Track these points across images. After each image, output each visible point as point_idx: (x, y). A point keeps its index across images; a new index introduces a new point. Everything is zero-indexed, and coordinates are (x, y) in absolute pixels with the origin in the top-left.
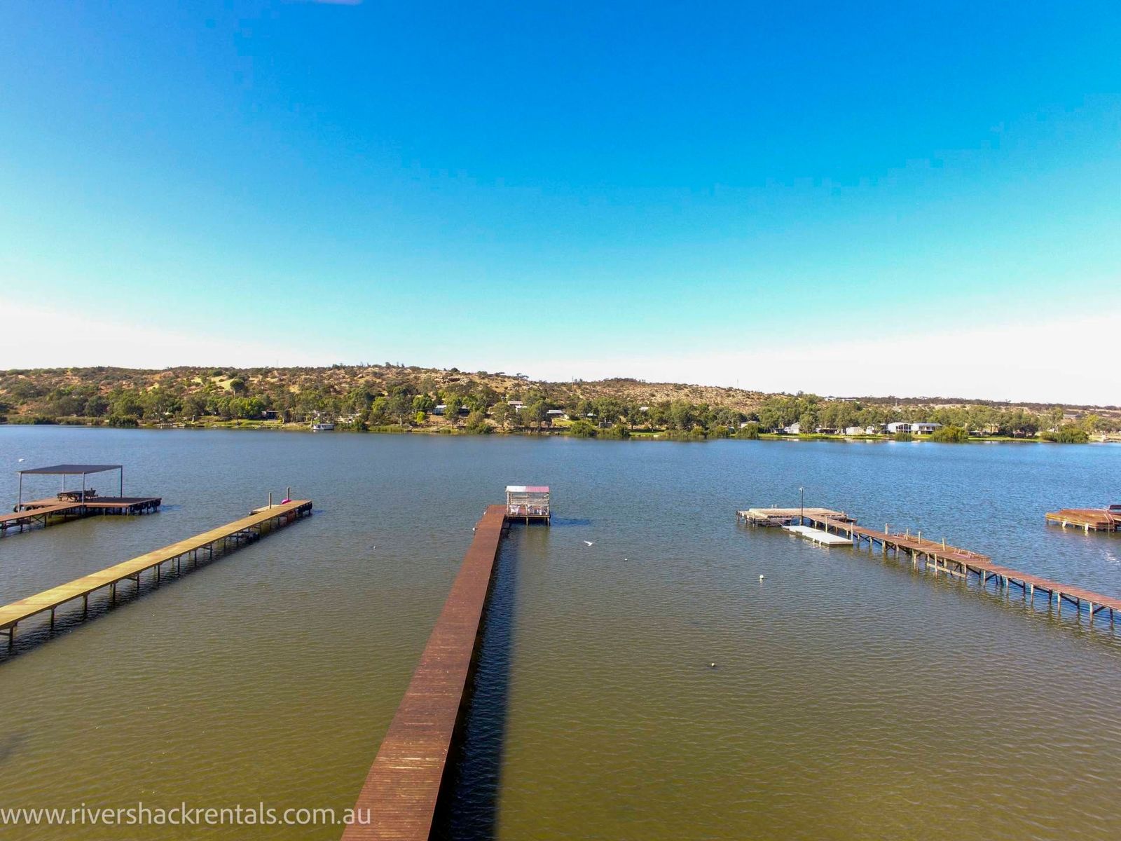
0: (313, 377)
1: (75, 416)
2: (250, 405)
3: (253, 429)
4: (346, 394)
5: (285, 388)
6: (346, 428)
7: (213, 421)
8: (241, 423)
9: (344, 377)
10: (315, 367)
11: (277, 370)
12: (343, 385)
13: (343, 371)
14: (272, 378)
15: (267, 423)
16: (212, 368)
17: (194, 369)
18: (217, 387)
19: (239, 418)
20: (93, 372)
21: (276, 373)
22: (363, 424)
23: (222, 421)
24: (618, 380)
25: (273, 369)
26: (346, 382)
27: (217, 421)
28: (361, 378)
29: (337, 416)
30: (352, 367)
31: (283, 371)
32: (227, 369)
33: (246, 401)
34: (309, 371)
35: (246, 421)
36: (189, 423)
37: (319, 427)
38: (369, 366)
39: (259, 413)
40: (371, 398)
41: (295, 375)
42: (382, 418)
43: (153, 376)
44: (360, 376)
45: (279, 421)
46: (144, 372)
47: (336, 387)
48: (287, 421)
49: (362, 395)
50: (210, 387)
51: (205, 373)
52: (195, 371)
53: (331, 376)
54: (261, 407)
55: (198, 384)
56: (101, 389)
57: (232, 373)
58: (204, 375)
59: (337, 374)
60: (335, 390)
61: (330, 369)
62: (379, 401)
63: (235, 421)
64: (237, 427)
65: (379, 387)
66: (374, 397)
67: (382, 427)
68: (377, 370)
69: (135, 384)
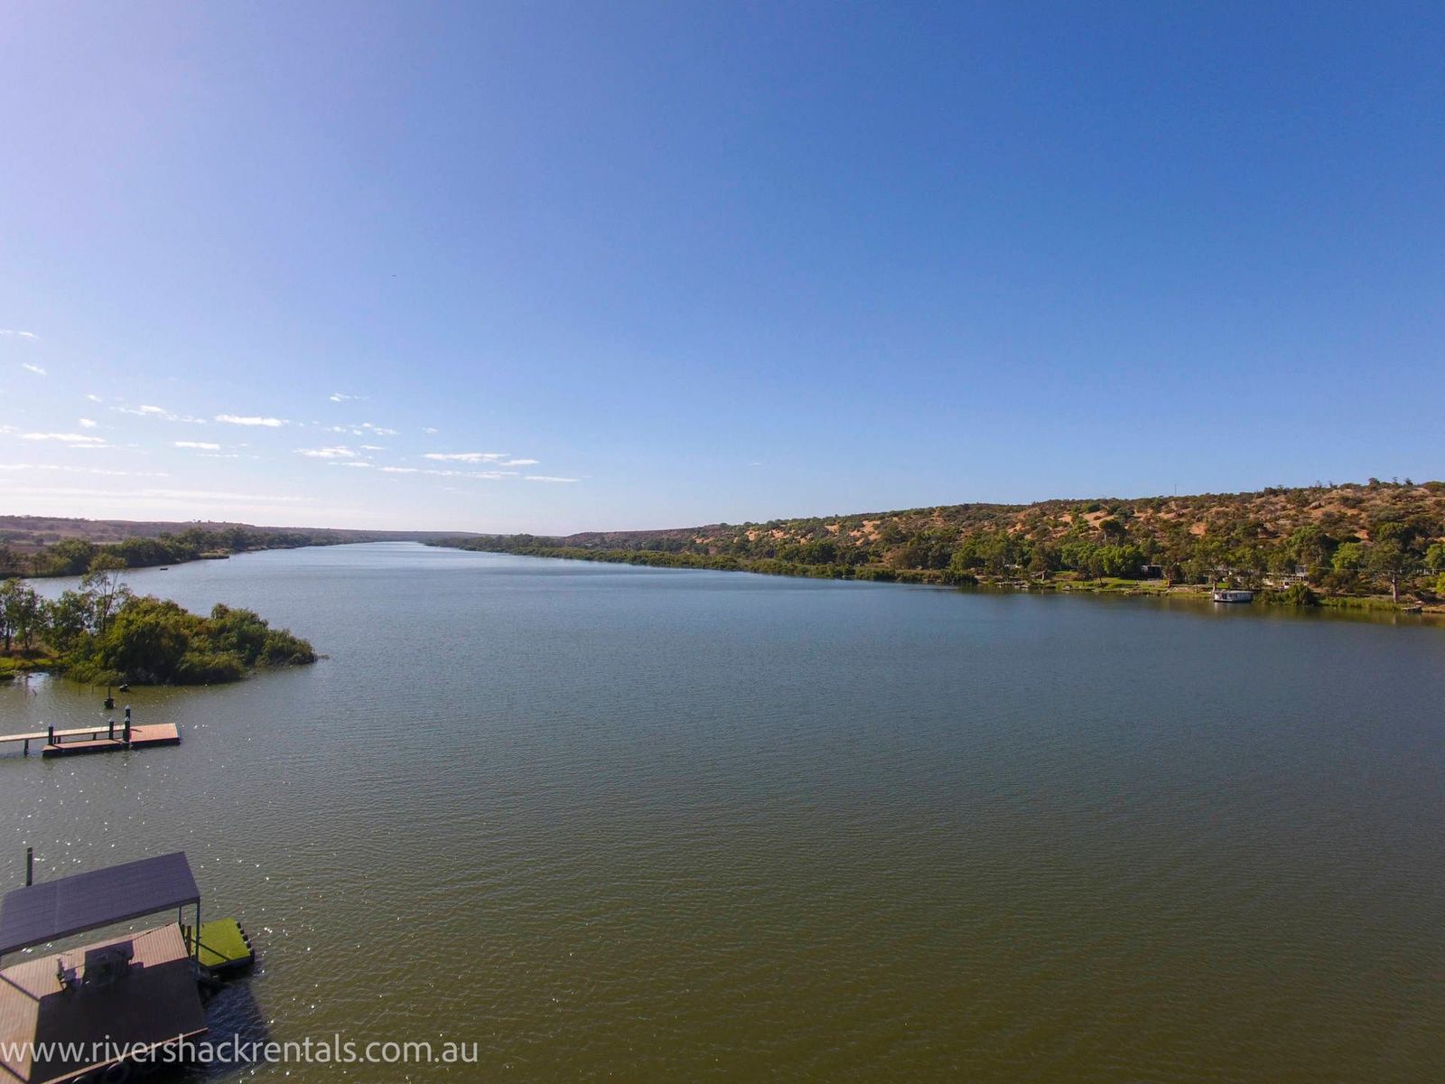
1: (917, 569)
5: (1184, 528)
7: (1067, 581)
11: (1175, 500)
14: (1168, 513)
15: (1145, 585)
16: (1087, 501)
19: (1104, 574)
21: (1173, 505)
22: (1309, 595)
23: (1080, 580)
25: (1171, 499)
27: (1076, 579)
28: (1315, 508)
31: (1184, 502)
35: (1116, 581)
36: (1038, 581)
39: (1134, 569)
40: (1331, 545)
41: (1202, 507)
42: (1351, 583)
43: (1016, 514)
44: (1314, 504)
45: (1165, 582)
46: (1010, 509)
47: (1268, 525)
48: (1173, 584)
49: (1311, 539)
50: (1080, 528)
52: (1064, 506)
54: (1139, 559)
55: (1066, 524)
56: (962, 532)
62: (1346, 552)
63: (1097, 581)
65: (1351, 523)
66: (1338, 543)
67: (1349, 600)
68: (1349, 493)
69: (997, 525)
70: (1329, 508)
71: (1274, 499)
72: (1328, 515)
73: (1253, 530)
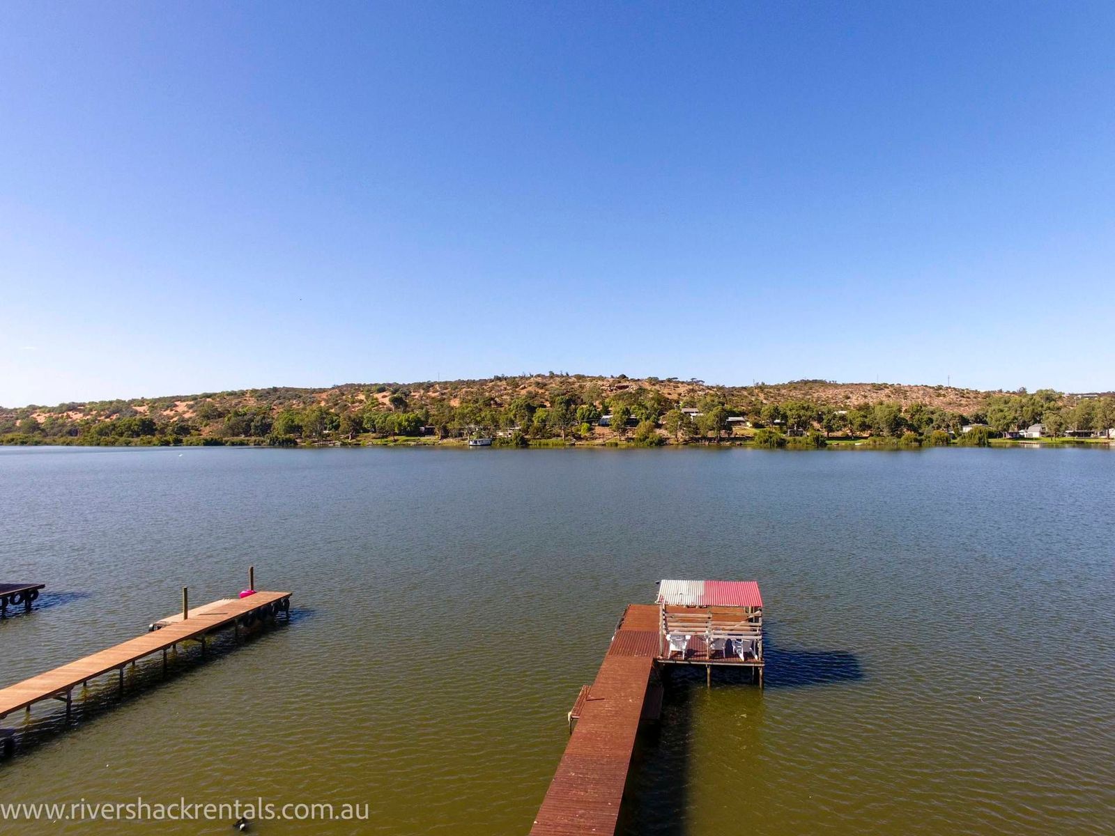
0: (475, 390)
1: (243, 436)
2: (407, 420)
3: (408, 446)
4: (507, 406)
5: (446, 402)
6: (504, 442)
7: (368, 439)
8: (397, 440)
9: (505, 389)
10: (477, 379)
11: (439, 383)
12: (504, 397)
13: (504, 382)
14: (434, 392)
15: (424, 439)
16: (376, 385)
17: (360, 385)
18: (380, 404)
19: (395, 434)
20: (268, 393)
21: (437, 387)
22: (522, 438)
23: (379, 438)
24: (806, 382)
25: (436, 383)
26: (507, 394)
27: (374, 438)
28: (523, 389)
29: (495, 430)
30: (514, 378)
31: (445, 385)
32: (390, 385)
33: (403, 417)
34: (470, 383)
35: (404, 438)
36: (346, 441)
37: (476, 442)
38: (532, 376)
39: (416, 429)
40: (532, 409)
41: (457, 388)
42: (543, 431)
43: (320, 395)
44: (521, 386)
45: (437, 437)
46: (314, 391)
47: (497, 399)
48: (443, 437)
49: (522, 406)
50: (372, 403)
51: (369, 389)
52: (358, 388)
53: (492, 389)
54: (419, 422)
55: (361, 401)
56: (274, 409)
57: (395, 388)
58: (367, 391)
59: (498, 386)
60: (496, 403)
61: (492, 381)
62: (540, 413)
63: (391, 438)
64: (392, 444)
65: (541, 398)
66: (536, 408)
67: (543, 441)
68: (539, 380)
69: (304, 403)
70: (530, 389)
71: (499, 383)
72: (529, 393)
73: (489, 402)
